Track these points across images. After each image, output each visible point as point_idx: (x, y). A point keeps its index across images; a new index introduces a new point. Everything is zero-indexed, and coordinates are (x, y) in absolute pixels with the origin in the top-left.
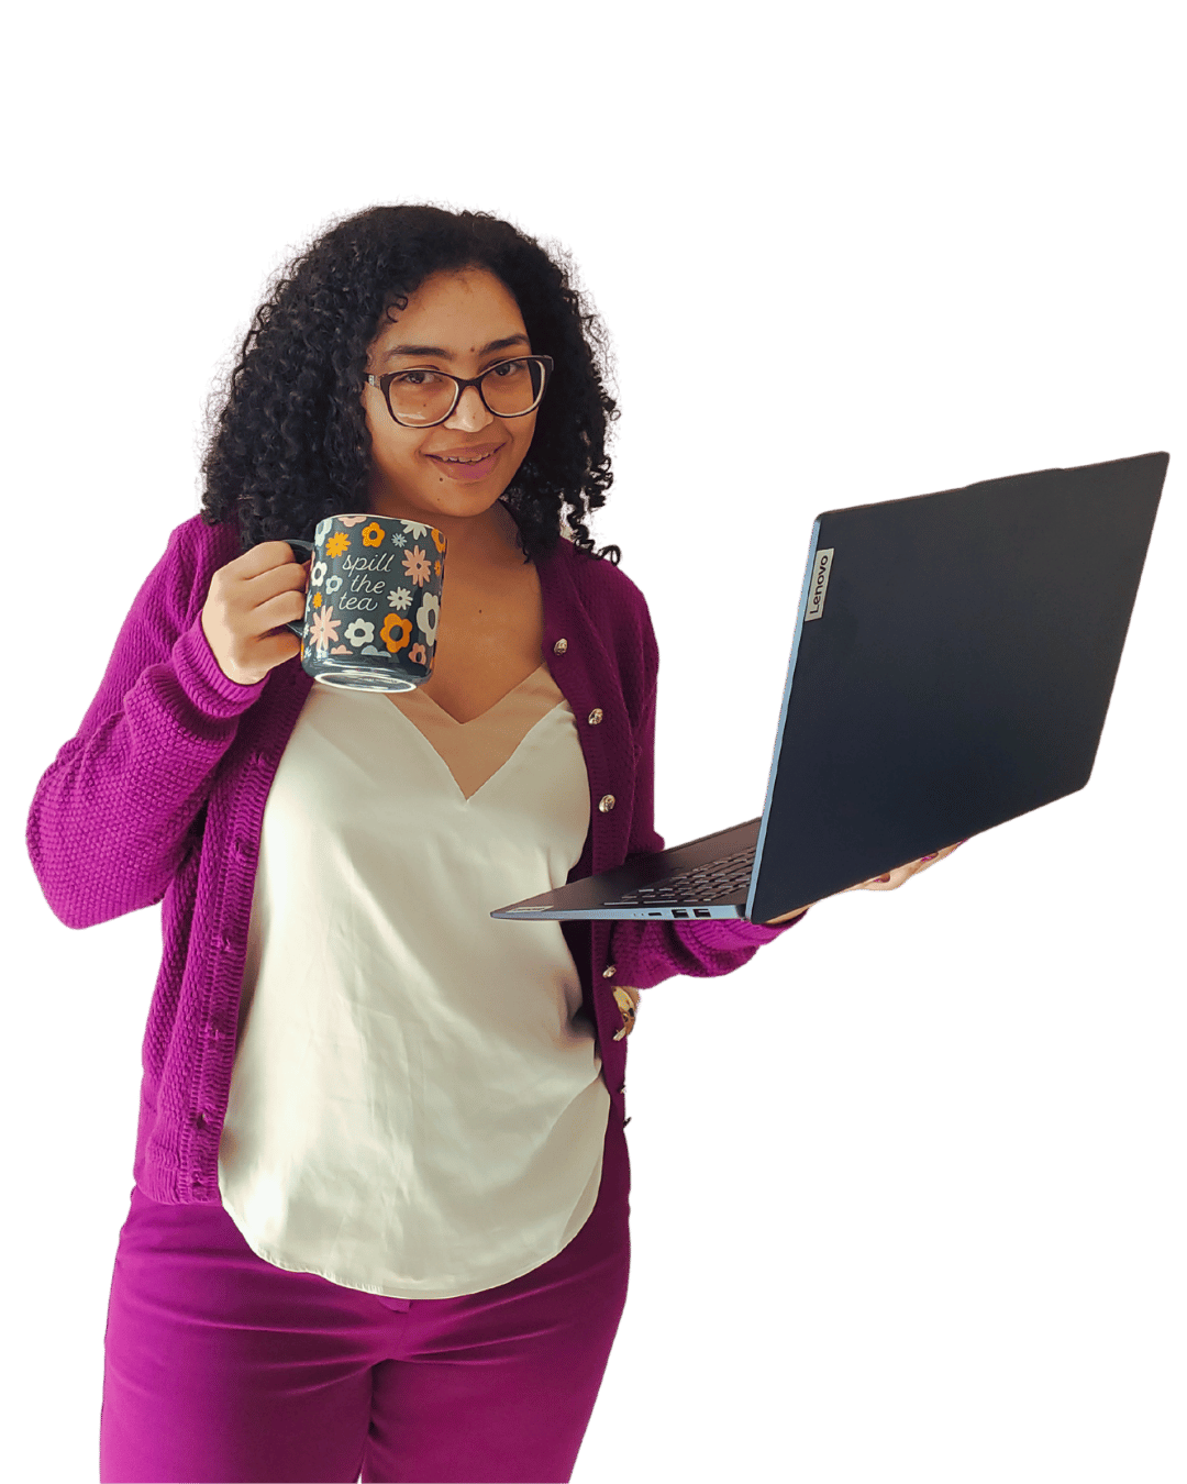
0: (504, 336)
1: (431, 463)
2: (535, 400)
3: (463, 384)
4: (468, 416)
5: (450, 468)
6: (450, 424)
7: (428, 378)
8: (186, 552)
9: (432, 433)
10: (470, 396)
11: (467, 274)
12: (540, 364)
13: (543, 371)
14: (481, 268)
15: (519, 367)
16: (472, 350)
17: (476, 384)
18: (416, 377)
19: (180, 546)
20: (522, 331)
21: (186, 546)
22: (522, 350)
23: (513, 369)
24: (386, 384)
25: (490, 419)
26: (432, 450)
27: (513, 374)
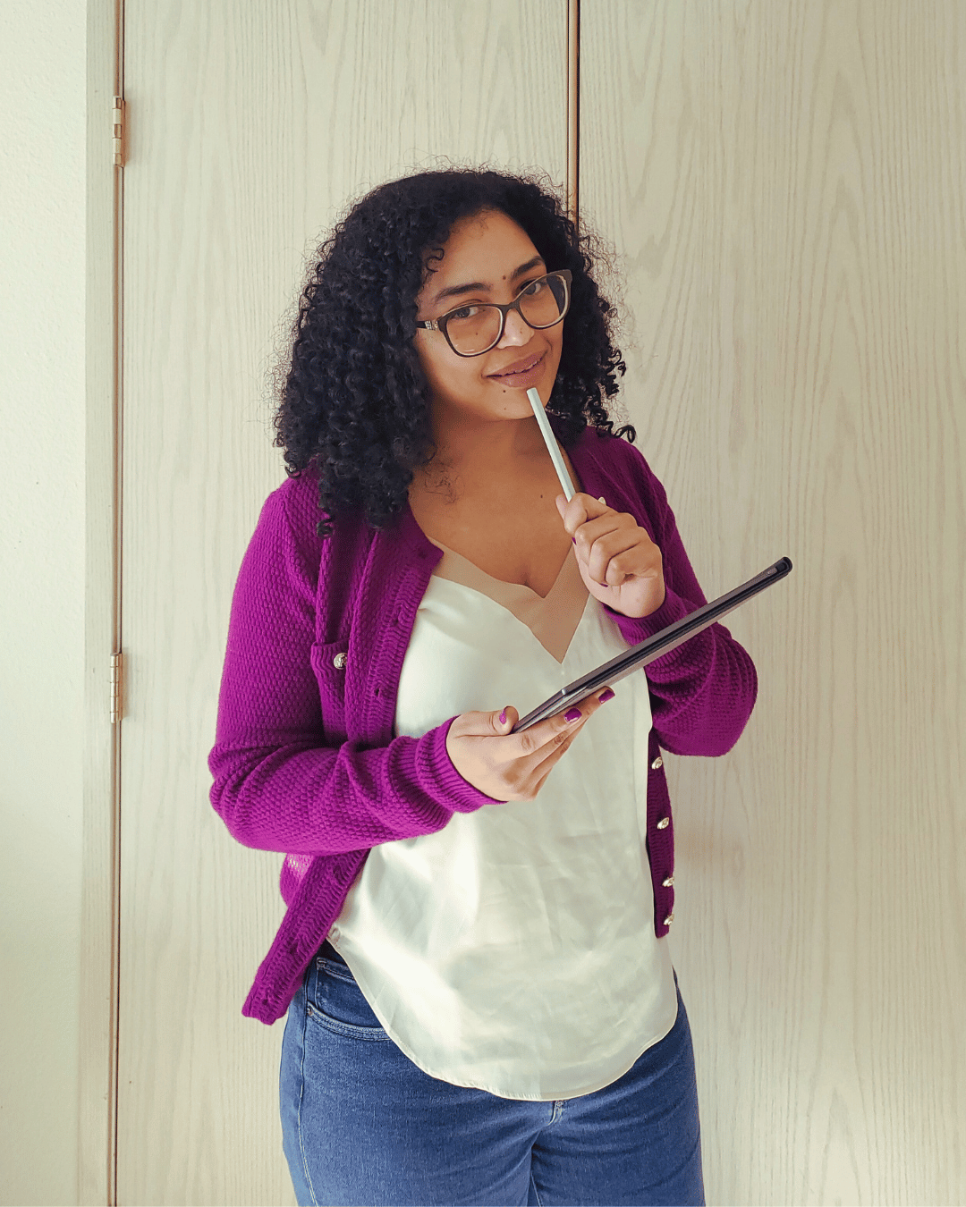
0: (526, 261)
1: (492, 381)
2: (561, 313)
3: (505, 310)
4: (516, 335)
5: (510, 380)
6: (502, 345)
7: (473, 311)
8: (295, 521)
9: (488, 357)
10: (513, 317)
12: (562, 277)
13: (564, 281)
14: (492, 209)
15: (543, 285)
16: (504, 278)
17: (514, 306)
18: (462, 312)
19: (287, 515)
20: (538, 254)
21: (293, 515)
22: (540, 269)
23: (538, 287)
24: (443, 325)
25: (533, 331)
26: (491, 371)
27: (540, 292)
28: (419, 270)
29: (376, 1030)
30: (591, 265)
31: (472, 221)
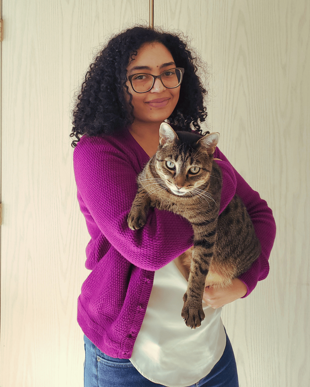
0: (168, 62)
1: (147, 105)
2: (179, 83)
3: (155, 77)
4: (158, 87)
5: (154, 105)
6: (152, 91)
7: (144, 77)
9: (147, 94)
10: (158, 81)
11: (154, 43)
12: (180, 71)
13: (181, 73)
15: (173, 73)
16: (158, 67)
17: (160, 78)
18: (140, 77)
20: (173, 61)
22: (174, 66)
23: (171, 74)
25: (165, 89)
26: (147, 100)
27: (171, 75)
28: (128, 58)
29: (129, 363)
30: (197, 69)
31: (149, 44)
